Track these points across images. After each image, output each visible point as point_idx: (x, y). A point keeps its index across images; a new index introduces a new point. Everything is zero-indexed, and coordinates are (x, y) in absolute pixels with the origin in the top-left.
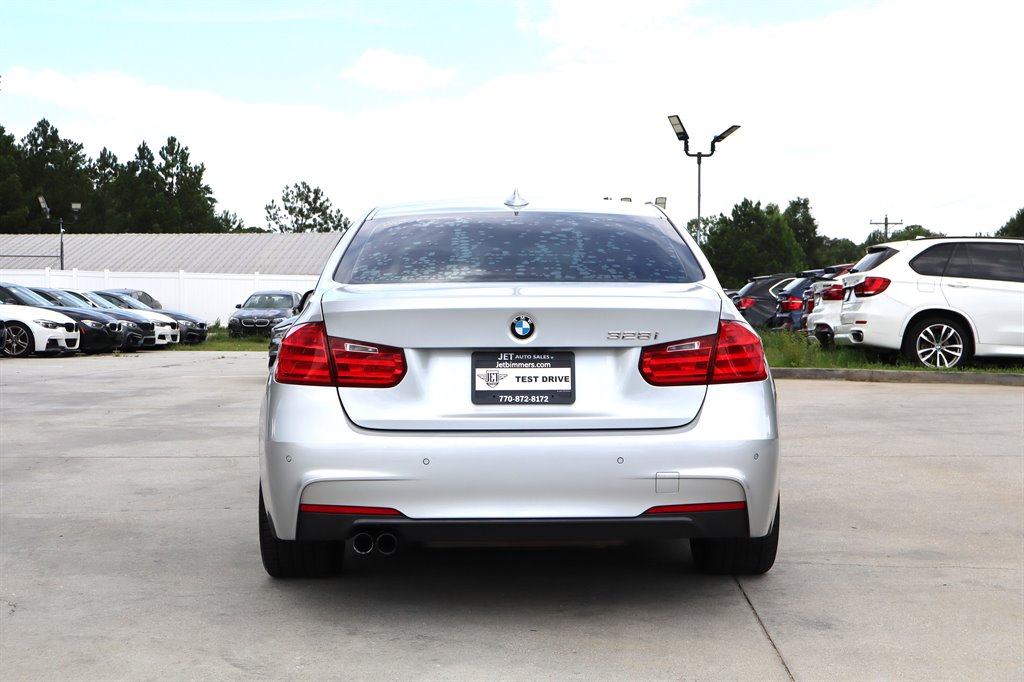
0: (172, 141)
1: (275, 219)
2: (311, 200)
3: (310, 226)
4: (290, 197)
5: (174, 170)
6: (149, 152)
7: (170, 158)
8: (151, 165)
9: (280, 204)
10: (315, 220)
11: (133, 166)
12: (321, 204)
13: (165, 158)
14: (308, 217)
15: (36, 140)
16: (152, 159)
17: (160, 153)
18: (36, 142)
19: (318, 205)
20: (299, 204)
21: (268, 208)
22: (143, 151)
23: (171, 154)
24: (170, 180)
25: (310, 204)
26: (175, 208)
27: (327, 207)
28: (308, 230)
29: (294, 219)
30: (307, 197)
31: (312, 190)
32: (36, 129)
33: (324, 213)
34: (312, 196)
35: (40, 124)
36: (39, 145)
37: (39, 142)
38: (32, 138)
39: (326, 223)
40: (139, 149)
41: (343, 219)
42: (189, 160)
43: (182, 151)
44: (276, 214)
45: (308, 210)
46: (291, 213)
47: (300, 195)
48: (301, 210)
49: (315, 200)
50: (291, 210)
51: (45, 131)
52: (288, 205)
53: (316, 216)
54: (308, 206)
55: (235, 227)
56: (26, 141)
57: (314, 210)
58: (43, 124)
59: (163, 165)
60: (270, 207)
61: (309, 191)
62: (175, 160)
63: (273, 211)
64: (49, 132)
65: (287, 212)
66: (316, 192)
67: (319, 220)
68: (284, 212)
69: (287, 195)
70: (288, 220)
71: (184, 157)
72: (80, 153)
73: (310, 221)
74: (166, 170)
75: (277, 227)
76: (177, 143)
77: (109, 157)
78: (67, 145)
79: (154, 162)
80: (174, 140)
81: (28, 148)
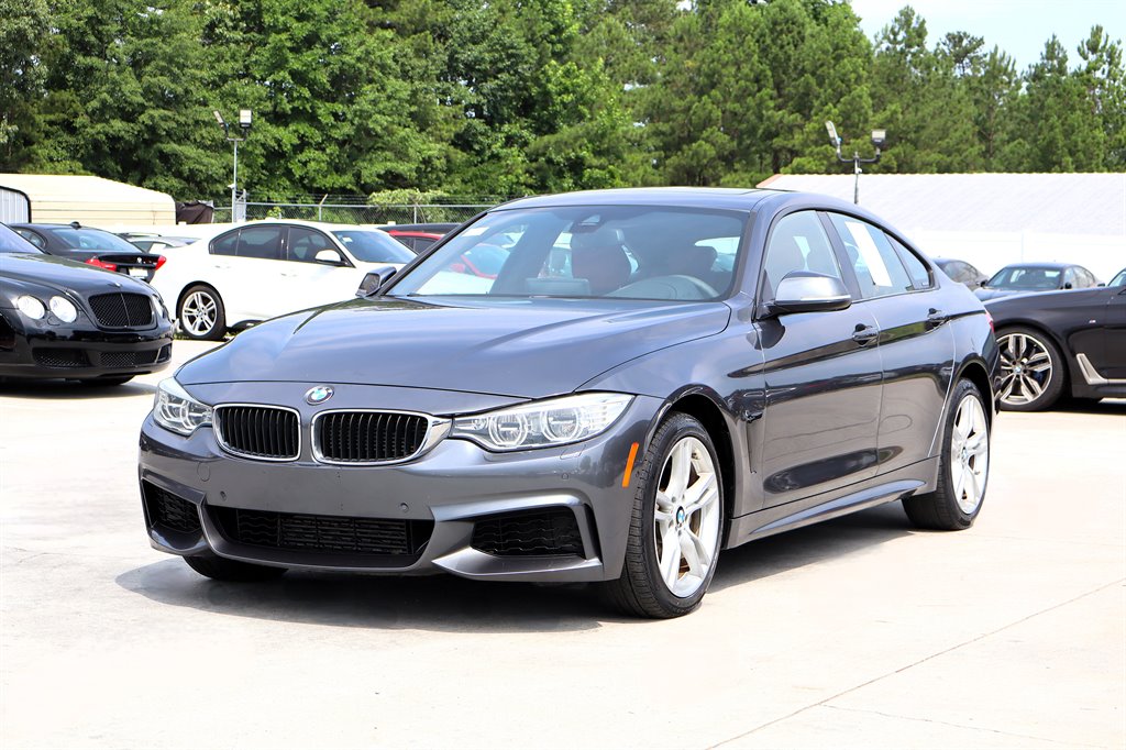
0: (1097, 31)
5: (1098, 76)
6: (1061, 49)
7: (1092, 57)
8: (1062, 70)
11: (1037, 73)
13: (1086, 58)
15: (895, 34)
16: (1065, 59)
17: (1079, 50)
18: (895, 39)
22: (1052, 49)
23: (1094, 50)
26: (1096, 132)
32: (896, 20)
35: (902, 13)
36: (900, 43)
37: (900, 38)
38: (890, 34)
40: (1048, 45)
43: (1112, 47)
51: (908, 23)
56: (880, 36)
58: (906, 16)
59: (1084, 68)
62: (1099, 59)
64: (914, 24)
71: (1113, 55)
74: (1085, 78)
76: (1103, 34)
77: (1003, 58)
78: (961, 39)
79: (1068, 64)
80: (1099, 29)
81: (884, 47)
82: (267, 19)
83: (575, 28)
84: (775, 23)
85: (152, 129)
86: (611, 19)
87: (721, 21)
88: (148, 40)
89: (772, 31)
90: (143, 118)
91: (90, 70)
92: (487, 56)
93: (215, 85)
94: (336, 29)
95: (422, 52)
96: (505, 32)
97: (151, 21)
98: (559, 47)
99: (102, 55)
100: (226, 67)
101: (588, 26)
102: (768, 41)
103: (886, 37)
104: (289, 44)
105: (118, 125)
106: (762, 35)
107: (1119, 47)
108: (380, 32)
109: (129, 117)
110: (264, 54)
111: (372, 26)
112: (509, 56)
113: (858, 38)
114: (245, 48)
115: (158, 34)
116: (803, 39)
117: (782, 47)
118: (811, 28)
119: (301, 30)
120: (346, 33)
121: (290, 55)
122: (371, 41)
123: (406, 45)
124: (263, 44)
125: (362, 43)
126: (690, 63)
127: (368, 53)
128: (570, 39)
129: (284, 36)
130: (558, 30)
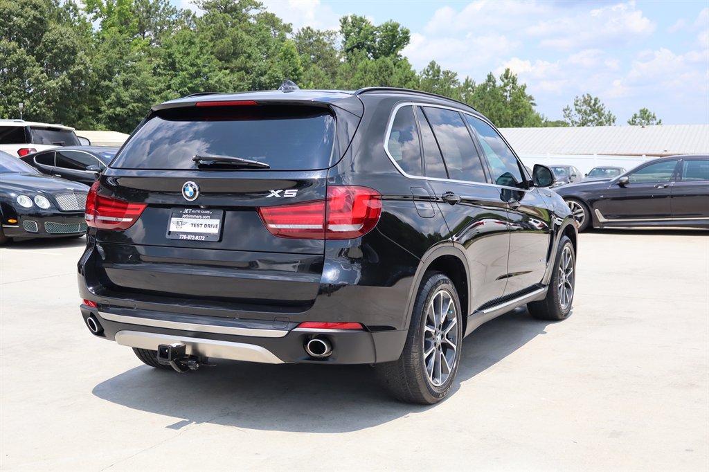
0: (508, 71)
1: (568, 116)
2: (592, 104)
3: (591, 121)
4: (578, 103)
5: (508, 88)
6: (493, 78)
7: (506, 81)
8: (494, 86)
9: (572, 107)
10: (594, 117)
11: (484, 87)
12: (598, 108)
13: (503, 81)
14: (590, 115)
15: (428, 72)
16: (494, 82)
17: (501, 78)
18: (428, 74)
19: (596, 107)
20: (584, 108)
21: (565, 110)
22: (490, 78)
23: (507, 78)
24: (505, 94)
25: (591, 107)
27: (602, 109)
28: (589, 124)
29: (581, 117)
30: (590, 102)
31: (593, 98)
32: (429, 66)
33: (599, 112)
34: (593, 102)
35: (431, 63)
36: (430, 75)
37: (430, 73)
38: (426, 72)
39: (601, 118)
40: (488, 76)
41: (612, 117)
42: (517, 83)
43: (514, 77)
44: (570, 113)
45: (590, 111)
46: (578, 113)
47: (585, 101)
48: (585, 111)
49: (595, 105)
50: (579, 111)
51: (433, 67)
52: (577, 107)
53: (595, 114)
54: (589, 108)
55: (543, 122)
56: (422, 73)
57: (594, 111)
58: (433, 64)
59: (502, 85)
60: (566, 110)
61: (591, 99)
62: (509, 82)
63: (567, 112)
64: (436, 68)
65: (576, 112)
66: (596, 100)
67: (596, 117)
68: (574, 112)
69: (577, 101)
70: (577, 118)
71: (514, 81)
72: (456, 78)
73: (591, 118)
74: (503, 88)
75: (570, 122)
76: (510, 71)
77: (470, 81)
78: (448, 73)
79: (496, 84)
80: (508, 70)
81: (424, 77)
82: (177, 66)
83: (302, 69)
84: (381, 68)
85: (133, 111)
86: (314, 66)
87: (359, 66)
88: (130, 75)
89: (380, 71)
90: (130, 106)
91: (107, 87)
92: (268, 81)
93: (158, 93)
94: (206, 70)
95: (241, 79)
96: (274, 71)
97: (132, 67)
98: (296, 77)
99: (110, 81)
100: (162, 86)
101: (307, 68)
102: (378, 74)
103: (424, 73)
104: (187, 76)
105: (118, 109)
106: (376, 72)
107: (516, 77)
108: (224, 71)
109: (123, 106)
110: (176, 81)
111: (220, 69)
112: (276, 81)
113: (413, 73)
114: (169, 78)
115: (134, 72)
116: (392, 74)
117: (384, 77)
118: (395, 69)
119: (193, 70)
120: (210, 72)
121: (188, 81)
122: (220, 75)
123: (235, 77)
124: (176, 76)
125: (216, 76)
126: (346, 84)
127: (220, 80)
128: (300, 74)
129: (185, 73)
130: (295, 70)
